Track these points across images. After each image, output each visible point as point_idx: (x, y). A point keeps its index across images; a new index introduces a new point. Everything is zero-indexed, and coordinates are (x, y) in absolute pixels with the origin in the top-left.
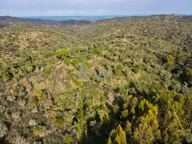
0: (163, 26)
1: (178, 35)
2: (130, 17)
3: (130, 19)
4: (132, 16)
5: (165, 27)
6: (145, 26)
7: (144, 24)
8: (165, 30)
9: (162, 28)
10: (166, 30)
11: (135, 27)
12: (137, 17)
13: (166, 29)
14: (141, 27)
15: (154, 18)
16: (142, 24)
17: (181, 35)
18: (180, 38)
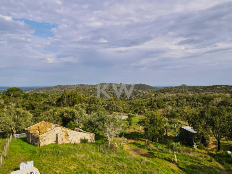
0: (109, 91)
1: (122, 97)
2: (75, 86)
3: (75, 87)
4: (78, 85)
5: (110, 91)
6: (91, 91)
7: (90, 89)
8: (110, 93)
9: (107, 92)
10: (112, 94)
11: (81, 92)
12: (83, 85)
13: (112, 92)
14: (88, 92)
15: (102, 86)
16: (88, 89)
17: (125, 97)
18: (124, 99)
